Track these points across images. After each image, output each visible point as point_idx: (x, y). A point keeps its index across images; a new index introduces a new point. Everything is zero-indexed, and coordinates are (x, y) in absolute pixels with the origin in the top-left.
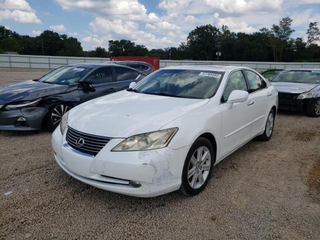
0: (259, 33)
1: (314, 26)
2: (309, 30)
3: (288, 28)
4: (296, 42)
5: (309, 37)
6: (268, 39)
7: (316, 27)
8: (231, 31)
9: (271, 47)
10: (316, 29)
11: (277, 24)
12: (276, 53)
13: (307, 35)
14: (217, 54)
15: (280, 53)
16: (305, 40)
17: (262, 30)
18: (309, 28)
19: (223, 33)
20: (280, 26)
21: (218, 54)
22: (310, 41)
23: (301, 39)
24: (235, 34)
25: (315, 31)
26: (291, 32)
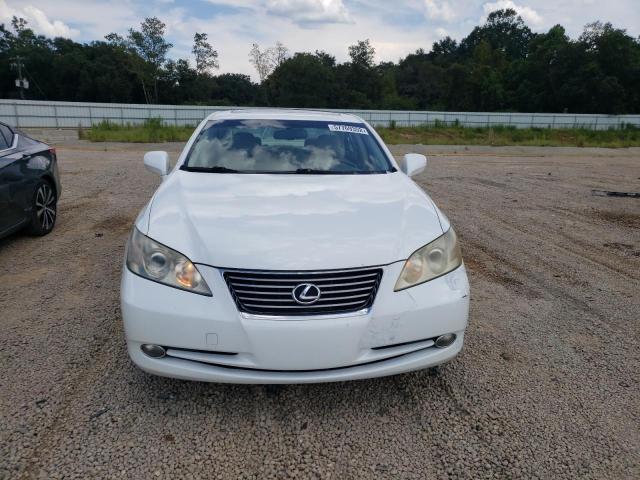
0: (104, 44)
1: (203, 41)
2: (195, 47)
3: (161, 40)
4: (179, 68)
5: (198, 61)
6: (126, 56)
7: (206, 42)
8: (37, 33)
9: (135, 75)
10: (206, 46)
11: (138, 29)
12: (147, 86)
13: (195, 56)
14: (18, 84)
15: (153, 87)
16: (193, 65)
17: (111, 37)
18: (194, 43)
19: (16, 34)
20: (143, 34)
21: (22, 83)
22: (200, 67)
23: (185, 63)
24: (49, 41)
25: (206, 49)
26: (166, 46)
